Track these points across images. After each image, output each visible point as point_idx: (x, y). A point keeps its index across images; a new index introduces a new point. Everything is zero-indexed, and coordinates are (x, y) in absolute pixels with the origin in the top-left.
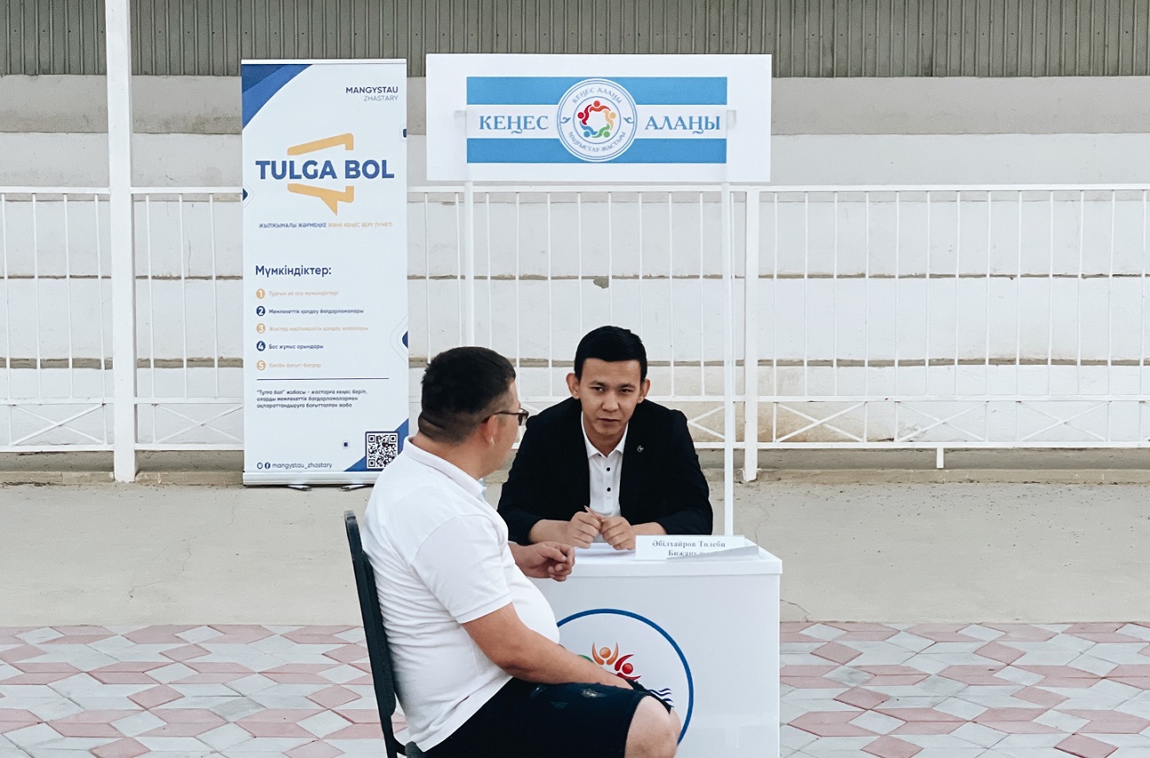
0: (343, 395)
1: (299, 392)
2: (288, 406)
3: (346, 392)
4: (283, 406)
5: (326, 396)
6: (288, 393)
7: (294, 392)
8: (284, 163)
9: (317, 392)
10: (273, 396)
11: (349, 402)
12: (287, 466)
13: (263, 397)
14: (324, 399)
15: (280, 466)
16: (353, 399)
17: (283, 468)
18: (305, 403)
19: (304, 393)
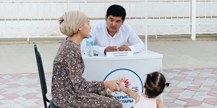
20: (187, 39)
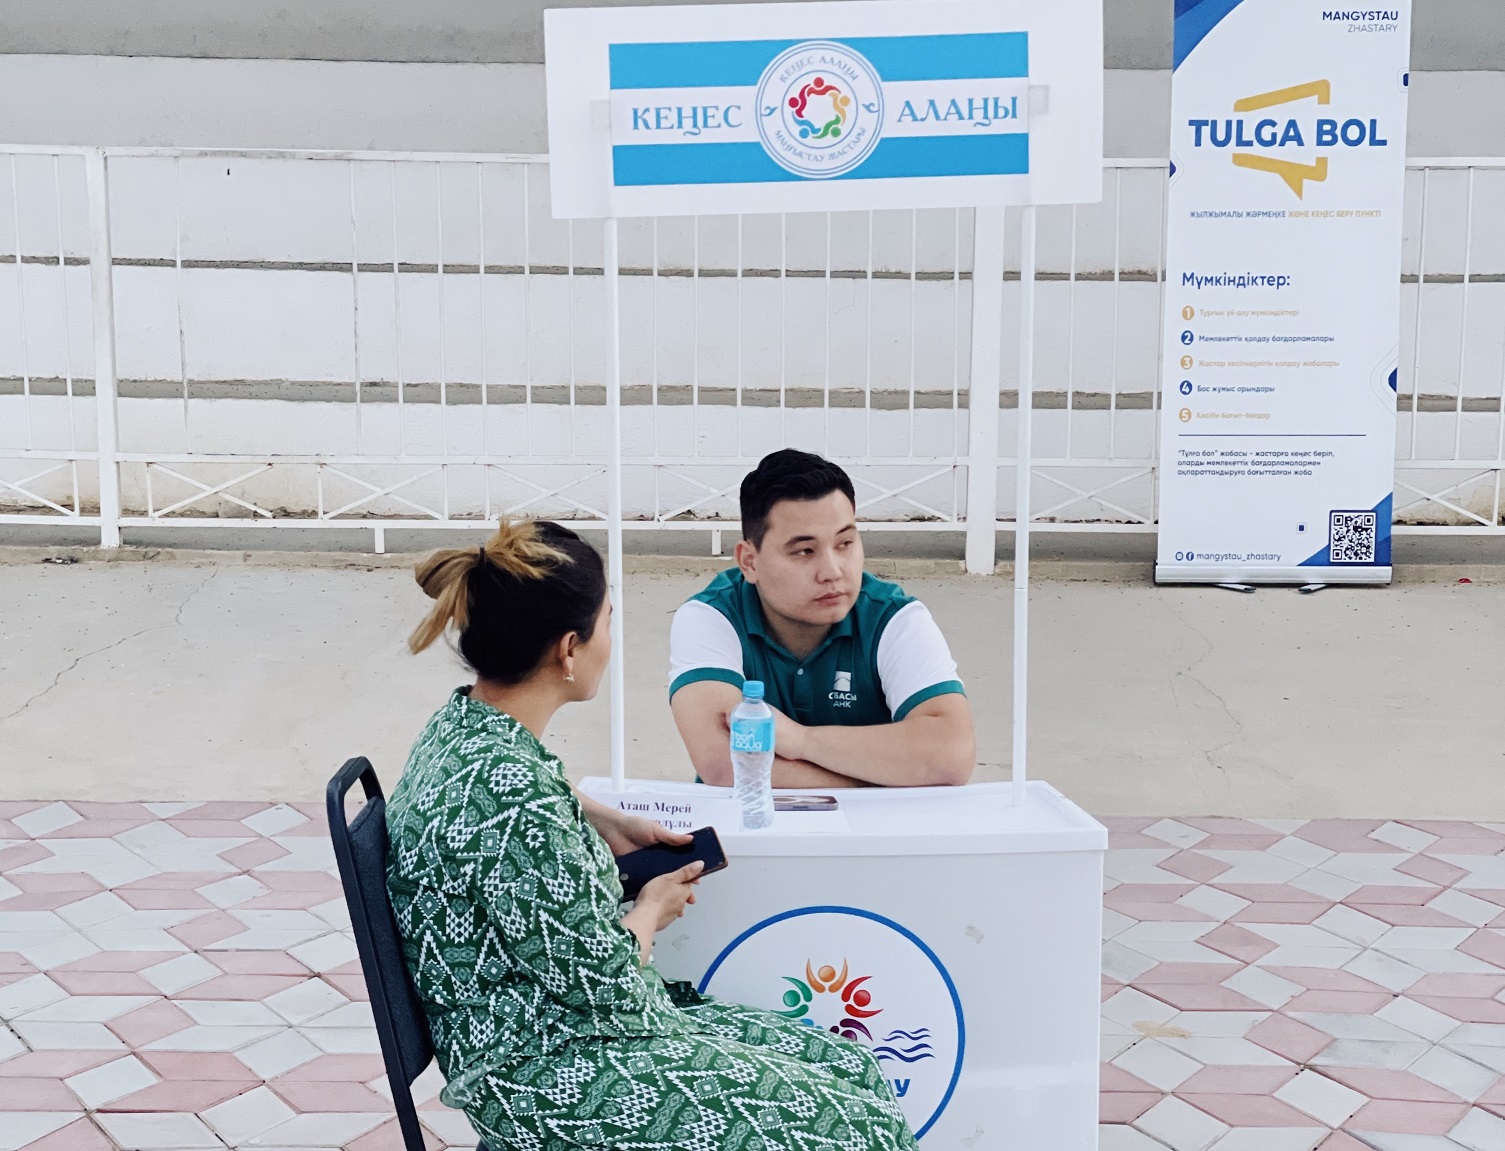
0: (1299, 459)
1: (1237, 454)
2: (1222, 473)
3: (1306, 454)
4: (1214, 473)
5: (1275, 459)
6: (1222, 454)
7: (1231, 454)
8: (1229, 123)
9: (1264, 454)
10: (1201, 459)
11: (1308, 468)
12: (1218, 558)
13: (1186, 459)
14: (1272, 464)
15: (1208, 557)
16: (1314, 463)
17: (1212, 560)
18: (1246, 468)
19: (1245, 454)
20: (930, 563)
